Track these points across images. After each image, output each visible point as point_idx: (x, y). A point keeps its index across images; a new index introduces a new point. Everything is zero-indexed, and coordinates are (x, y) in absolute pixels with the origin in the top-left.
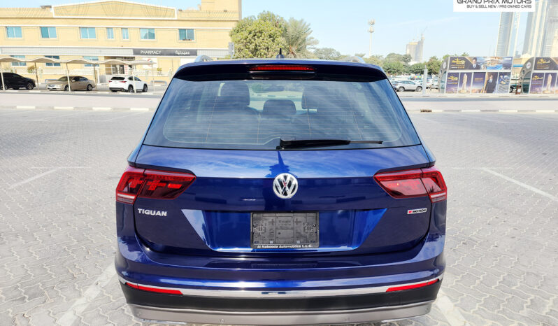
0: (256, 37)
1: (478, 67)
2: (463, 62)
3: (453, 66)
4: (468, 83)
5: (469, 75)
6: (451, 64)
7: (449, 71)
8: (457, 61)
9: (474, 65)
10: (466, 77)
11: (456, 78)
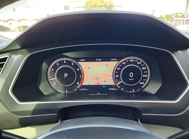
0: (94, 7)
1: (187, 17)
2: (181, 15)
3: (177, 16)
4: (183, 24)
5: (183, 20)
6: (176, 16)
7: (175, 19)
8: (179, 15)
9: (186, 16)
10: (182, 21)
11: (178, 22)
